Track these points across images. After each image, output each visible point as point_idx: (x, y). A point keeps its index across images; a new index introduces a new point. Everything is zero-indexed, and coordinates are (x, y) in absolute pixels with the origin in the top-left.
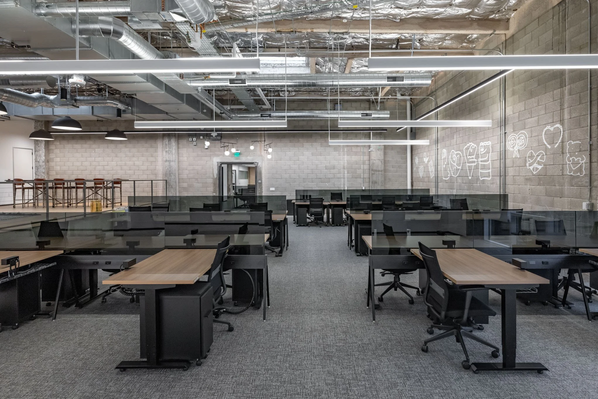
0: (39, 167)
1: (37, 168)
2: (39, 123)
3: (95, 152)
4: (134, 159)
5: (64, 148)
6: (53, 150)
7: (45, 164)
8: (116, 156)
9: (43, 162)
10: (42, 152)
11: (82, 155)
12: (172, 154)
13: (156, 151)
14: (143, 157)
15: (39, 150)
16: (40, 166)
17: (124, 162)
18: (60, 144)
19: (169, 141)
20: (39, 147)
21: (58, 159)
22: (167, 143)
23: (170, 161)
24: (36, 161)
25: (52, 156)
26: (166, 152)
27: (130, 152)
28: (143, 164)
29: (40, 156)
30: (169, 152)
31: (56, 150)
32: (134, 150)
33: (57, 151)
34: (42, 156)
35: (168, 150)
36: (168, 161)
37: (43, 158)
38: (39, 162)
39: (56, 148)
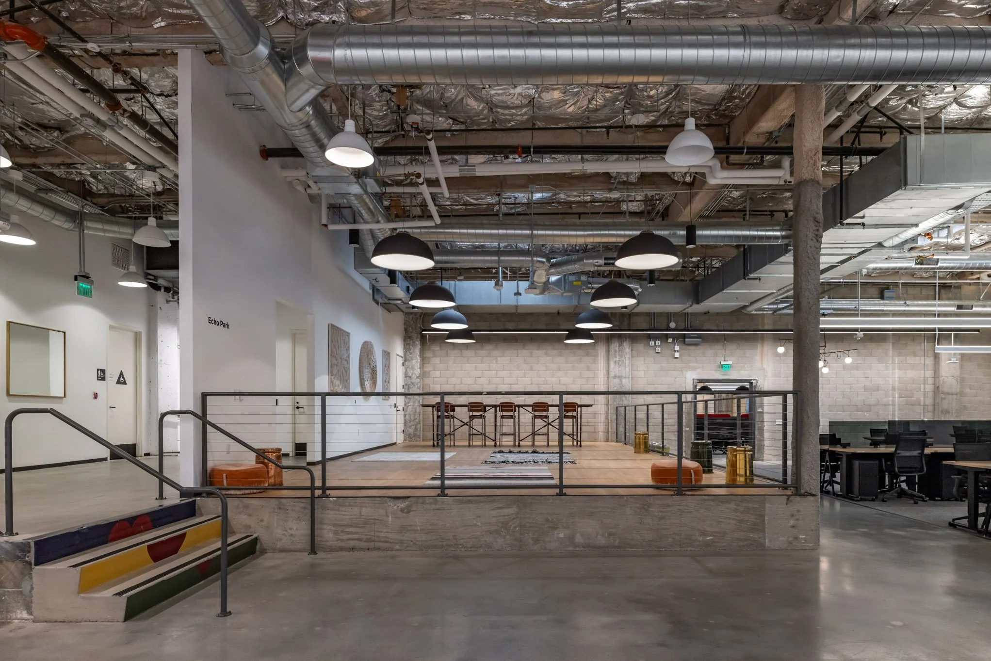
0: (411, 386)
1: (407, 387)
2: (411, 316)
3: (496, 362)
4: (560, 373)
5: (447, 355)
6: (429, 358)
7: (420, 380)
8: (531, 369)
9: (417, 377)
10: (416, 362)
11: (476, 366)
12: (625, 366)
13: (595, 362)
14: (574, 370)
15: (412, 359)
16: (412, 383)
17: (543, 379)
18: (441, 349)
19: (619, 347)
20: (411, 354)
21: (438, 373)
22: (617, 348)
23: (620, 377)
24: (406, 376)
25: (428, 368)
26: (615, 362)
27: (553, 362)
28: (574, 381)
29: (413, 368)
30: (620, 363)
31: (434, 358)
32: (560, 360)
33: (436, 360)
34: (416, 368)
35: (617, 359)
36: (619, 377)
37: (417, 371)
38: (410, 377)
39: (435, 356)
